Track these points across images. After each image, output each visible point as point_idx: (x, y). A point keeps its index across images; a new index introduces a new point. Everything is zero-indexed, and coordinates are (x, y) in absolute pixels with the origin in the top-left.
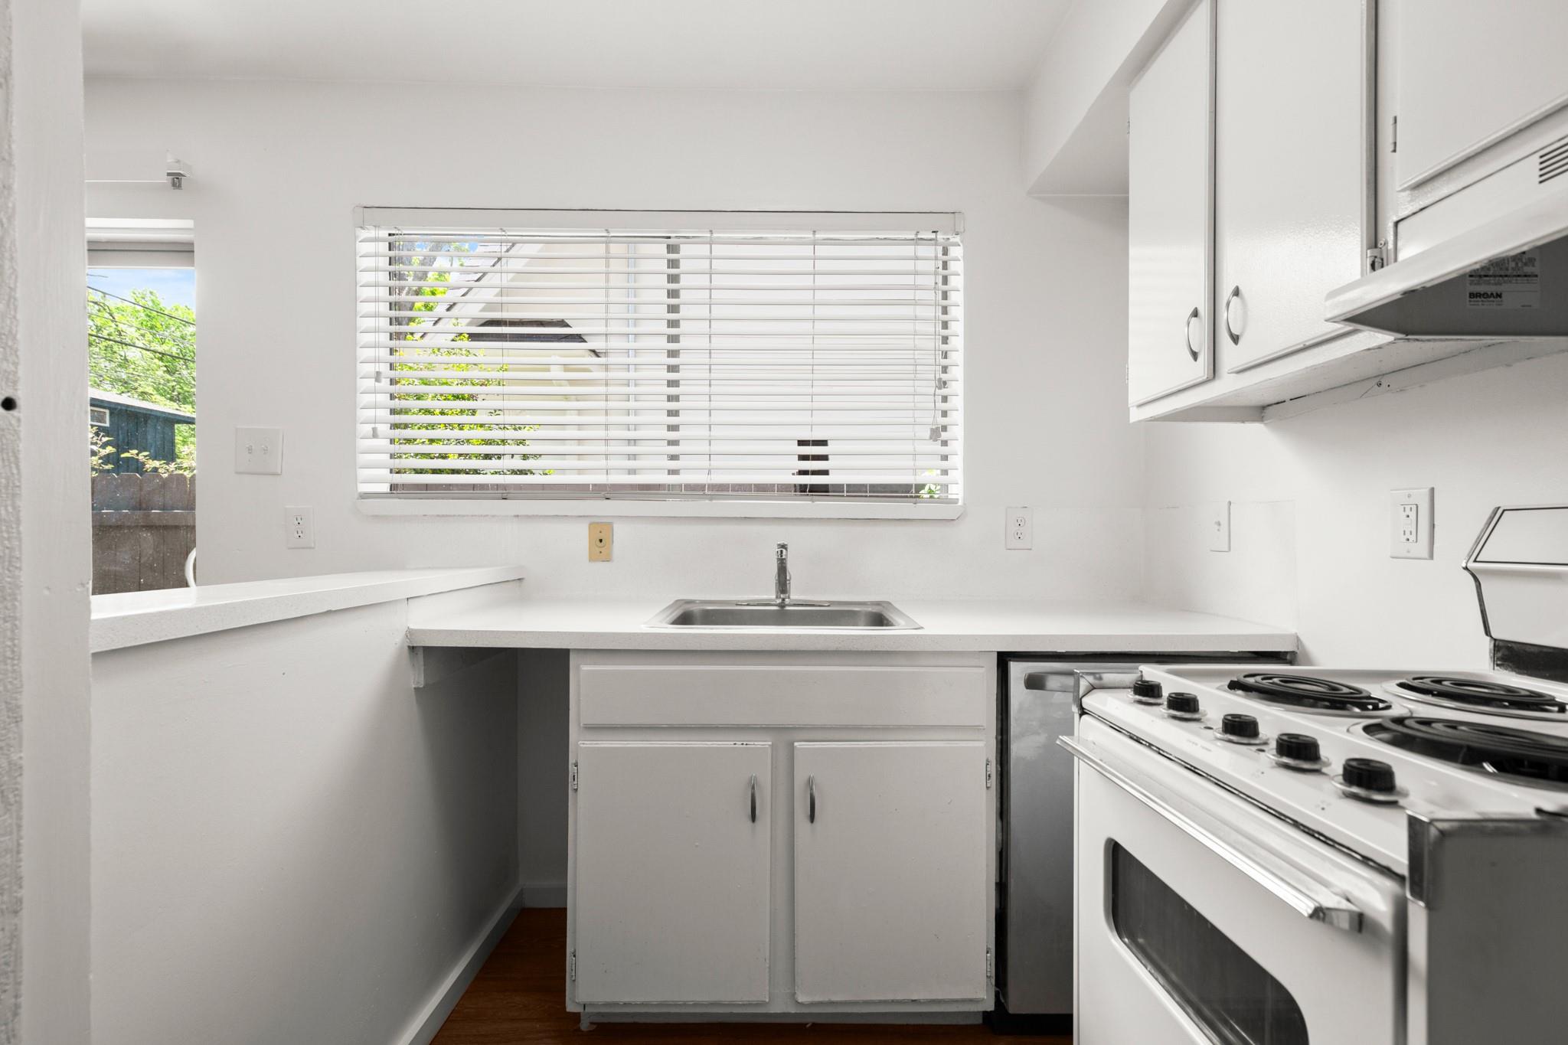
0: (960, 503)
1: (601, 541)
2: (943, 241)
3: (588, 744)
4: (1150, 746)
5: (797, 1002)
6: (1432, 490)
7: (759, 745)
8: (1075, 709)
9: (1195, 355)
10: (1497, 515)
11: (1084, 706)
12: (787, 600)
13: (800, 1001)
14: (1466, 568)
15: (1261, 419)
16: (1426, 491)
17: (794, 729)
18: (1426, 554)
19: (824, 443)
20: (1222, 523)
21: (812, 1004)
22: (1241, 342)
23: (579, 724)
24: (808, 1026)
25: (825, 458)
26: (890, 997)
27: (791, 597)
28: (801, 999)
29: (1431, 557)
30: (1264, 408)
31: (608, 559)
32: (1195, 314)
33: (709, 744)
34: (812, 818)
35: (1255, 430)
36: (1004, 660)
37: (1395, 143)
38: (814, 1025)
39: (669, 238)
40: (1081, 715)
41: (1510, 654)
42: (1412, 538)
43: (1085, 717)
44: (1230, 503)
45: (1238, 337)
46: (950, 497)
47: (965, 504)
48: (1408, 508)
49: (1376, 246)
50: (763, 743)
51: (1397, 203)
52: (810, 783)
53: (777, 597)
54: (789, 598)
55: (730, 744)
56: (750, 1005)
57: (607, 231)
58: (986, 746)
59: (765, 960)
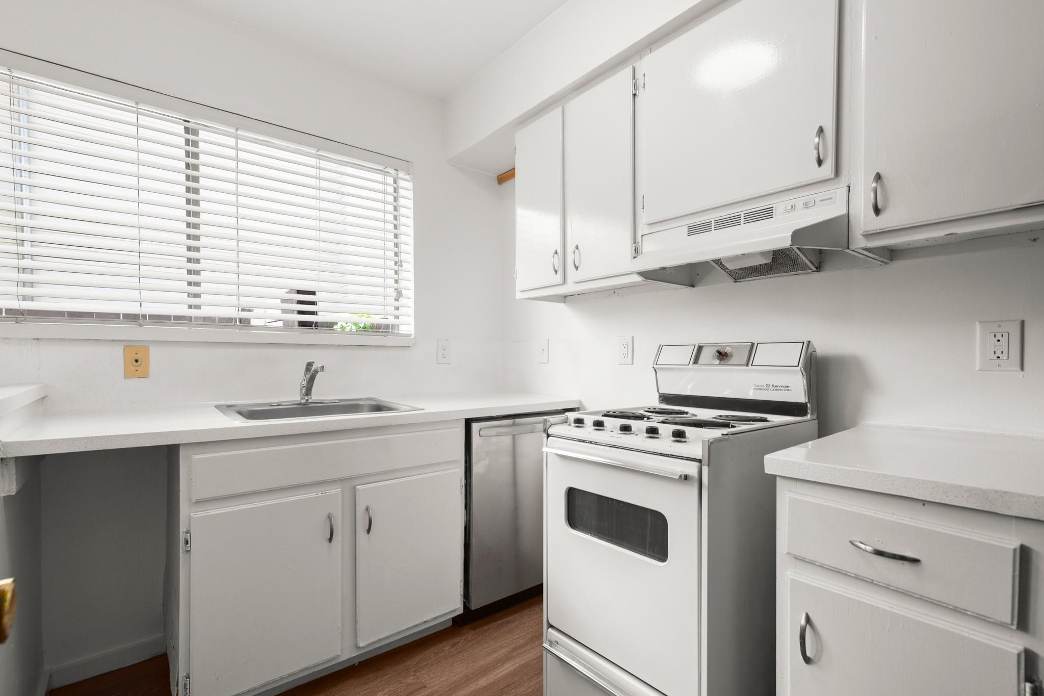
0: (412, 337)
1: (137, 361)
2: (394, 175)
3: (200, 514)
4: (591, 442)
5: (359, 648)
6: (633, 337)
7: (333, 492)
8: (545, 435)
9: (556, 272)
10: (661, 347)
11: (549, 433)
12: (310, 400)
13: (361, 646)
14: (653, 367)
15: (565, 302)
16: (631, 338)
17: (356, 478)
18: (631, 363)
19: (313, 293)
20: (545, 350)
21: (368, 645)
22: (579, 270)
23: (190, 501)
24: (356, 665)
25: (313, 303)
26: (412, 624)
27: (312, 398)
28: (361, 644)
29: (633, 364)
30: (565, 297)
31: (145, 375)
32: (556, 253)
33: (299, 497)
34: (369, 531)
35: (561, 306)
36: (468, 423)
37: (643, 206)
38: (360, 663)
39: (188, 122)
40: (548, 438)
41: (665, 398)
42: (626, 356)
43: (550, 438)
44: (548, 340)
45: (577, 267)
46: (400, 332)
47: (415, 337)
48: (625, 344)
49: (635, 243)
50: (336, 490)
51: (642, 229)
52: (367, 509)
53: (302, 399)
54: (311, 399)
55: (314, 495)
56: (328, 661)
57: (137, 103)
58: (459, 471)
59: (338, 629)
